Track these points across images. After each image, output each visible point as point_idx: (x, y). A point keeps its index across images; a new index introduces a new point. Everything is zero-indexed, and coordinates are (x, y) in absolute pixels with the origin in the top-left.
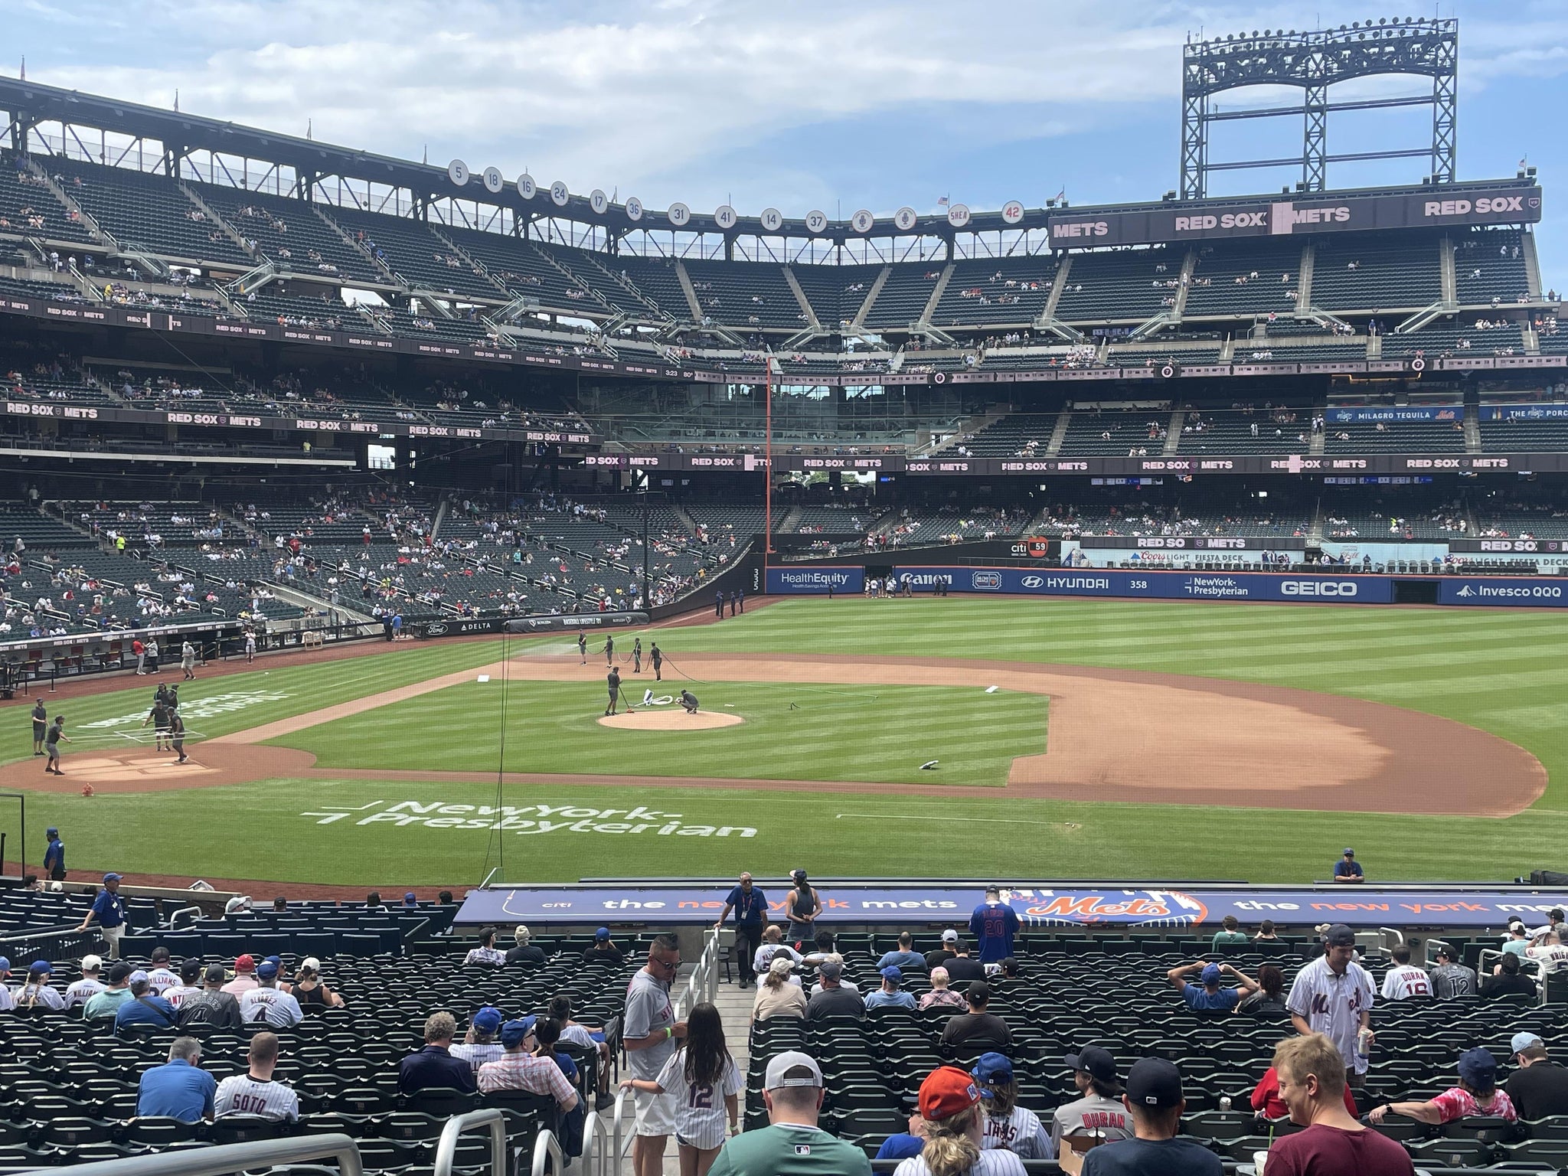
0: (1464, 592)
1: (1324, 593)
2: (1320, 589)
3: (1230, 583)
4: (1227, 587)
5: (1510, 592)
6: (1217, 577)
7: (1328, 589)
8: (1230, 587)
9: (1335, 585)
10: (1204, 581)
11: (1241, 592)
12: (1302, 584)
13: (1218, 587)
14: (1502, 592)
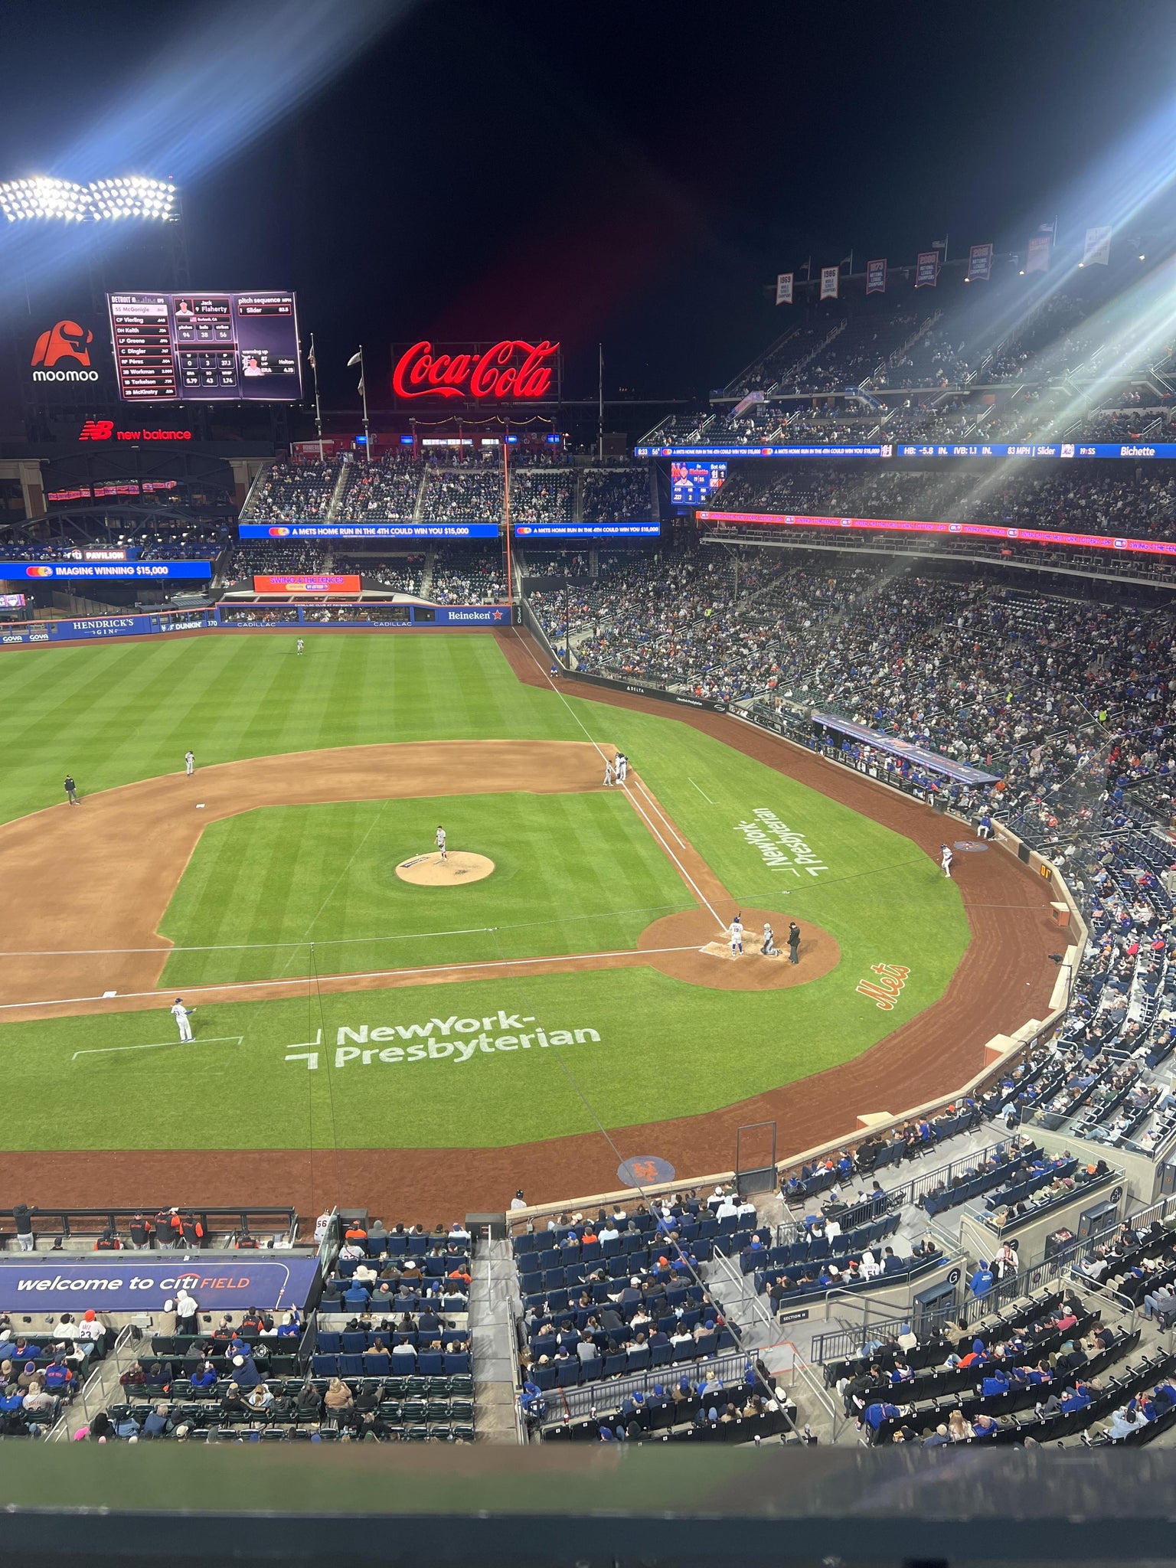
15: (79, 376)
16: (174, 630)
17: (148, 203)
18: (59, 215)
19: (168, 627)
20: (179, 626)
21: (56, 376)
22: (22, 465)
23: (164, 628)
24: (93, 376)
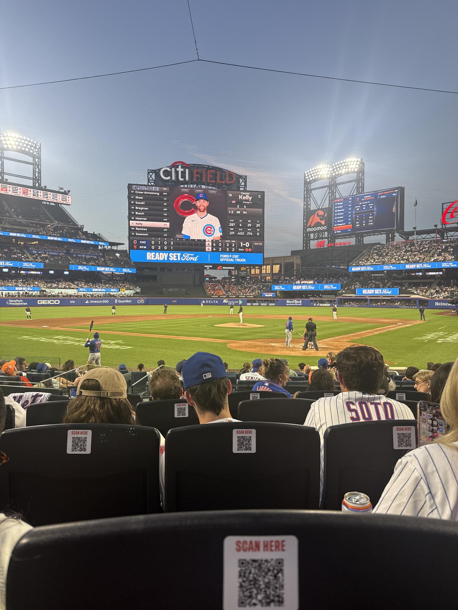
0: (87, 302)
1: (50, 303)
2: (49, 302)
3: (21, 301)
4: (20, 302)
5: (98, 302)
6: (17, 299)
7: (52, 302)
8: (22, 302)
9: (53, 301)
10: (13, 301)
11: (25, 304)
12: (44, 301)
13: (17, 302)
14: (96, 302)
15: (321, 228)
16: (319, 306)
17: (350, 166)
18: (322, 176)
19: (316, 305)
20: (321, 305)
21: (314, 229)
22: (295, 257)
23: (315, 305)
24: (325, 228)
